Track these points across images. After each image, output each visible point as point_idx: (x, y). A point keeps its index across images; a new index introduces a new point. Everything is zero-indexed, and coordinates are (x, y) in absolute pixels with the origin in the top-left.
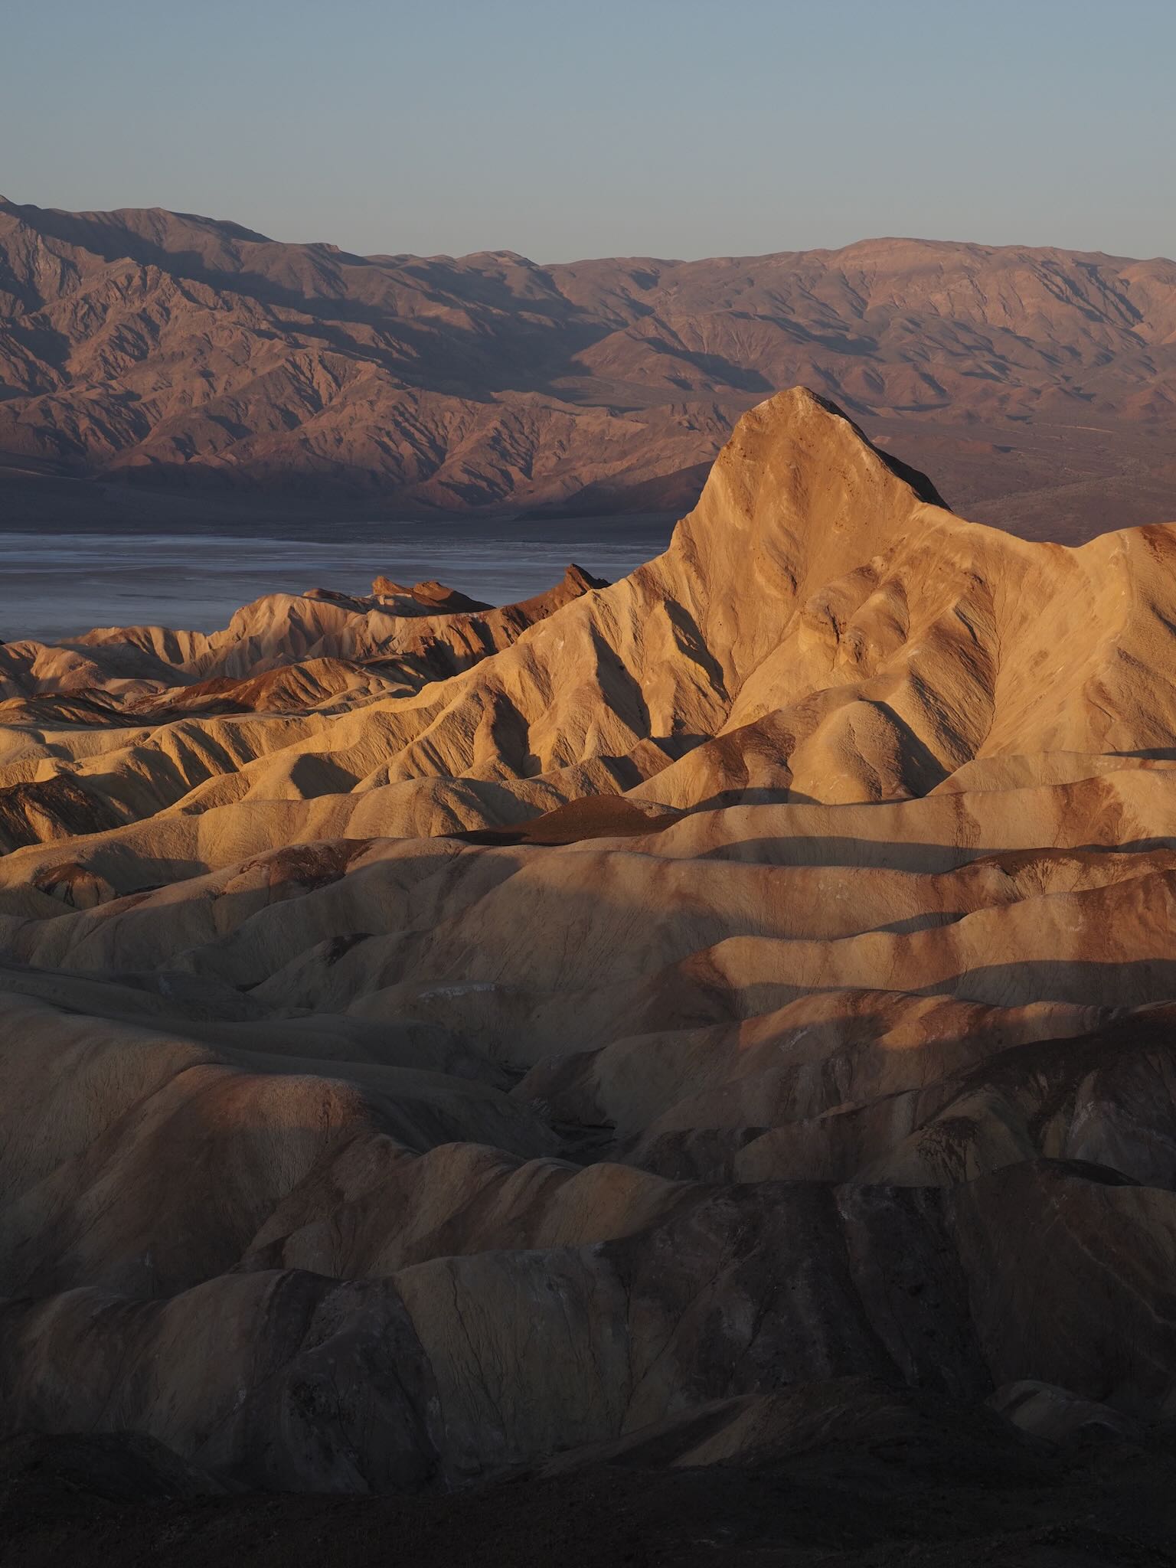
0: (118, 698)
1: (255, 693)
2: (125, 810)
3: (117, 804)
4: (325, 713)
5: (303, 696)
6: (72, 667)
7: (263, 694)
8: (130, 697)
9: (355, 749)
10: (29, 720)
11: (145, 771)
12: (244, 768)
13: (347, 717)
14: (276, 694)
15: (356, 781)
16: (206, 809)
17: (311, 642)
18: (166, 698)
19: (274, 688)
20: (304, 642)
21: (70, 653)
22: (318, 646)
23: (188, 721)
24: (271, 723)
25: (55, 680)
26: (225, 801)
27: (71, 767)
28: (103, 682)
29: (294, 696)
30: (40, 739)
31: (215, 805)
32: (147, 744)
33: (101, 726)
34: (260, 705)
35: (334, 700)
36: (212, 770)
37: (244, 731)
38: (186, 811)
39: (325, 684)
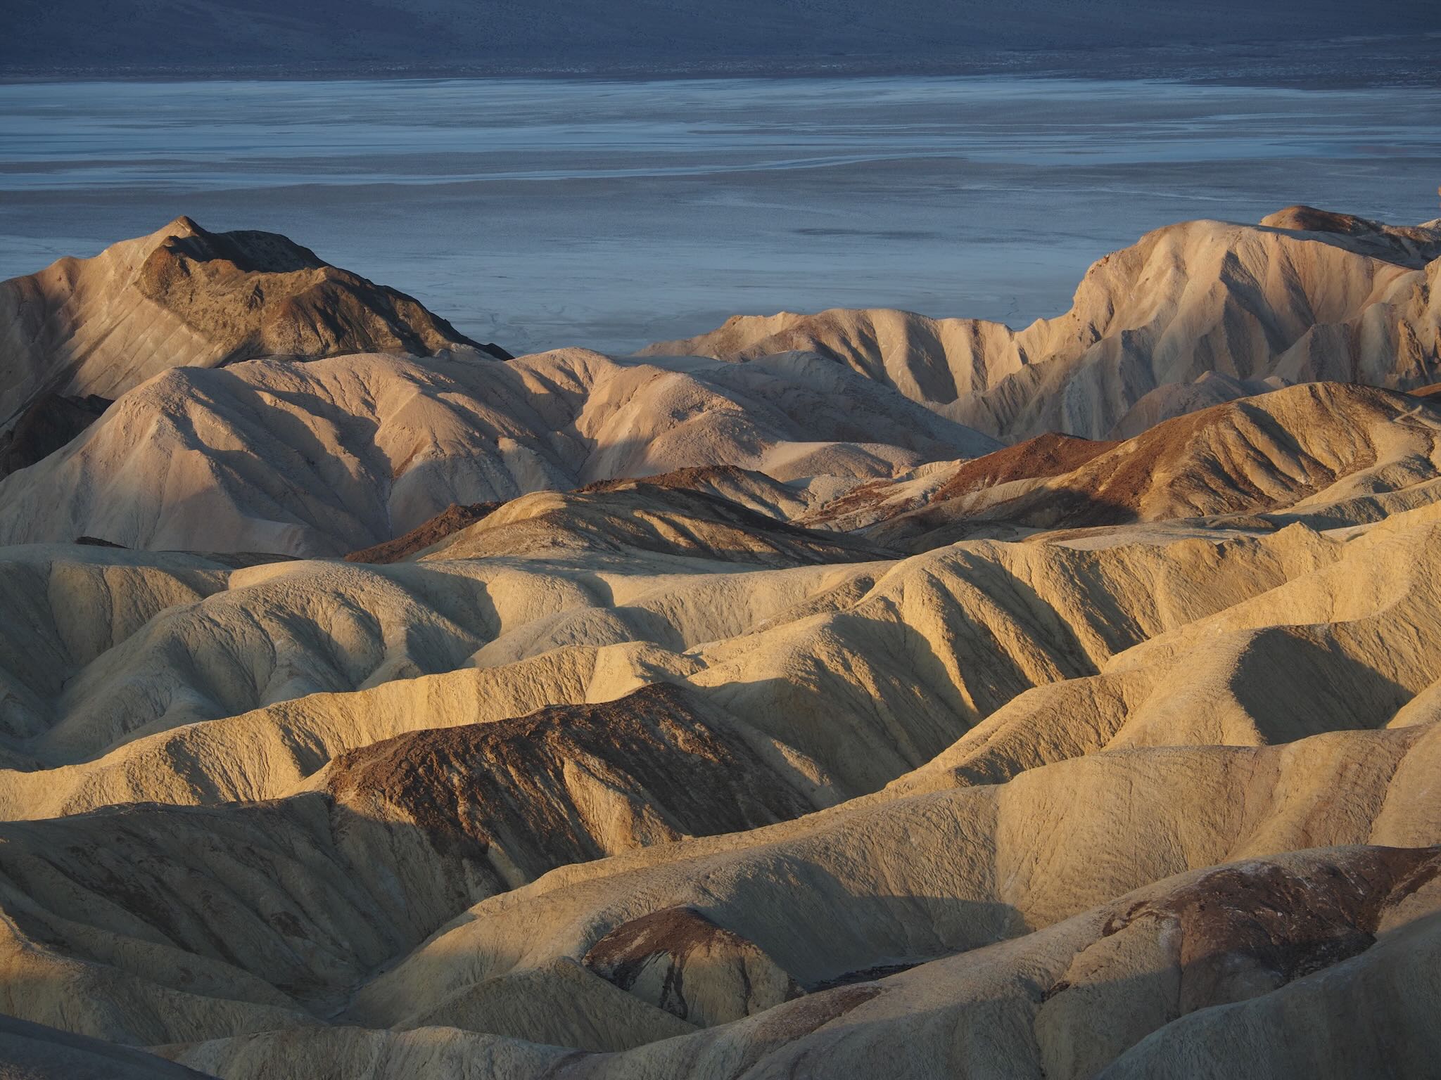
1: (1139, 475)
2: (811, 773)
3: (791, 757)
5: (1261, 481)
7: (1160, 477)
9: (1396, 616)
14: (1193, 479)
15: (1400, 698)
16: (1016, 769)
17: (1279, 343)
18: (913, 490)
19: (1186, 461)
20: (1259, 339)
21: (672, 381)
22: (1296, 355)
23: (971, 546)
24: (1179, 549)
25: (636, 448)
26: (1064, 749)
27: (678, 665)
28: (753, 450)
29: (1237, 482)
31: (1038, 761)
32: (869, 607)
33: (752, 562)
34: (1151, 503)
35: (1342, 491)
36: (1029, 672)
37: (1110, 570)
38: (967, 774)
39: (1317, 450)
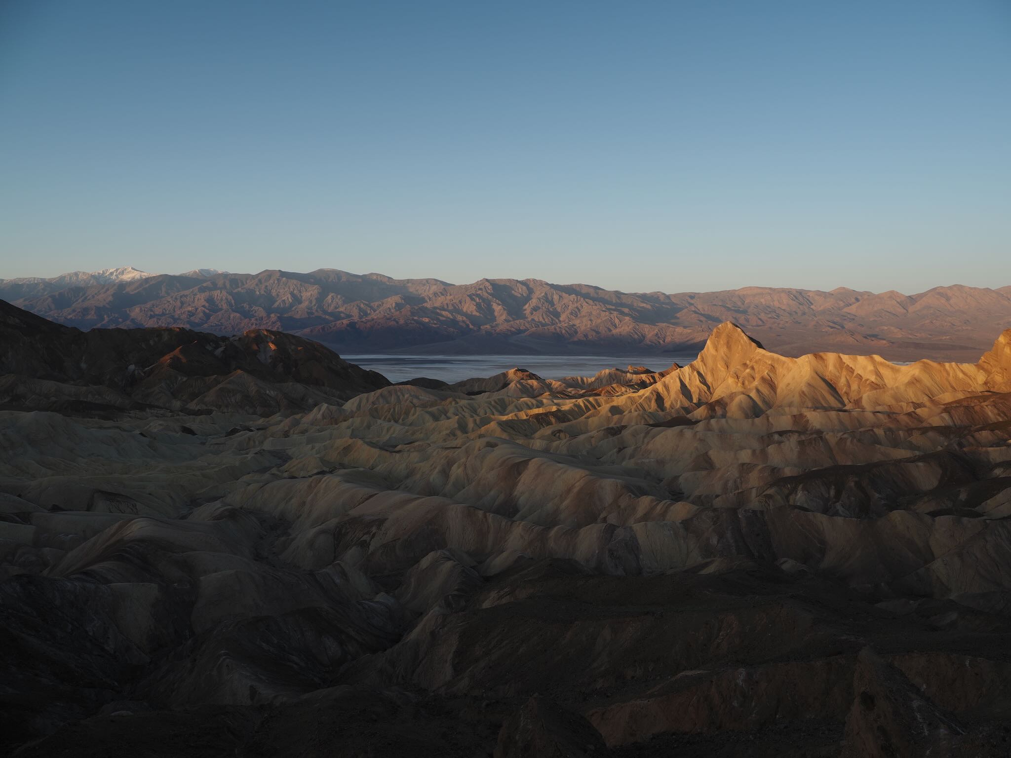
0: (570, 393)
3: (570, 417)
4: (617, 396)
5: (612, 392)
6: (560, 386)
7: (603, 392)
8: (573, 392)
10: (551, 397)
11: (576, 409)
12: (599, 409)
13: (622, 397)
14: (606, 392)
16: (590, 418)
17: (614, 380)
18: (581, 393)
19: (605, 391)
20: (612, 380)
22: (615, 381)
23: (586, 398)
24: (605, 398)
25: (557, 388)
27: (560, 408)
28: (567, 389)
30: (553, 402)
31: (592, 417)
32: (577, 403)
33: (567, 399)
34: (602, 394)
35: (619, 393)
37: (599, 400)
38: (585, 418)
39: (617, 390)
